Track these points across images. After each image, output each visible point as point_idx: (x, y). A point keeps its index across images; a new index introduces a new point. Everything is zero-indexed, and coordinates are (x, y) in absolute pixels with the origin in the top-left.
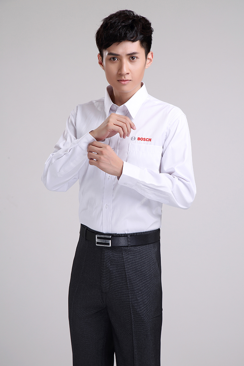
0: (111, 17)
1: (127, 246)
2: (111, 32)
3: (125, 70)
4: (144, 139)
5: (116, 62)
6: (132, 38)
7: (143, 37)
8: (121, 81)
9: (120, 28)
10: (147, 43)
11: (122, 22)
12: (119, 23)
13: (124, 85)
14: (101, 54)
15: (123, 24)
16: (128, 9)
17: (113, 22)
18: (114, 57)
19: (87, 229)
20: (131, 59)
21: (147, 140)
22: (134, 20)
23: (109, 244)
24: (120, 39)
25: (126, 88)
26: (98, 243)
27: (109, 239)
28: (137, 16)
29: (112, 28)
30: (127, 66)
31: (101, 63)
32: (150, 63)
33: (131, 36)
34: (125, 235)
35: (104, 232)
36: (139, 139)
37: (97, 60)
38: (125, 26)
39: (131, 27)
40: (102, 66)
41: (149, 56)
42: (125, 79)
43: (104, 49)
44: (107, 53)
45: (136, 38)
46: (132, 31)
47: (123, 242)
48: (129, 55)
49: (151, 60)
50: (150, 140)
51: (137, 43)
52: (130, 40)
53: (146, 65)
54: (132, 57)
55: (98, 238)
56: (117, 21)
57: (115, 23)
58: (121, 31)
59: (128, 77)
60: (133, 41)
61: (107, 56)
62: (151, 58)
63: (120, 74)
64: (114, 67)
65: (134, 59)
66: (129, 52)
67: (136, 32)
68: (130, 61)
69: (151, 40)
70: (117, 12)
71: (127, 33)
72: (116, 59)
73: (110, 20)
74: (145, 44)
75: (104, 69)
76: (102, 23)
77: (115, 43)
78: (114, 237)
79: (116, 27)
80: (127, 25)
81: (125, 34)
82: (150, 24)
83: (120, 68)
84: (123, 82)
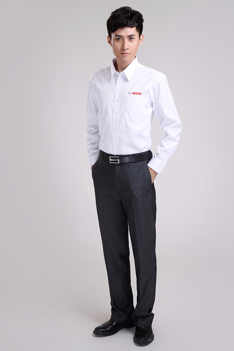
0: (117, 11)
1: (130, 163)
2: (117, 21)
3: (126, 47)
4: (137, 94)
5: (120, 41)
6: (131, 25)
7: (138, 25)
8: (124, 54)
9: (123, 19)
10: (140, 29)
11: (125, 15)
12: (122, 15)
13: (126, 56)
14: (110, 36)
15: (125, 16)
16: (128, 6)
17: (119, 14)
18: (119, 38)
19: (104, 153)
20: (130, 39)
21: (139, 94)
22: (132, 13)
23: (118, 162)
24: (123, 26)
25: (127, 58)
26: (111, 161)
27: (118, 158)
28: (133, 11)
29: (118, 18)
30: (128, 44)
31: (109, 42)
32: (141, 42)
33: (131, 24)
34: (128, 156)
35: (115, 154)
36: (133, 93)
37: (106, 40)
38: (126, 17)
39: (130, 18)
40: (110, 44)
41: (141, 37)
42: (126, 53)
43: (112, 32)
44: (114, 35)
45: (133, 25)
46: (131, 20)
47: (127, 160)
48: (129, 36)
49: (142, 40)
50: (140, 94)
51: (134, 29)
52: (130, 27)
53: (139, 44)
54: (131, 38)
55: (111, 158)
56: (121, 14)
57: (120, 15)
58: (124, 20)
59: (128, 51)
60: (132, 27)
61: (114, 37)
62: (142, 39)
63: (123, 49)
64: (119, 45)
65: (132, 39)
66: (129, 35)
67: (134, 21)
68: (130, 41)
69: (142, 27)
70: (121, 8)
71: (128, 22)
72: (120, 39)
73: (116, 13)
74: (139, 29)
75: (111, 46)
76: (110, 15)
77: (120, 28)
78: (121, 157)
79: (121, 18)
80: (128, 16)
81: (126, 22)
82: (142, 16)
83: (123, 45)
84: (125, 55)
